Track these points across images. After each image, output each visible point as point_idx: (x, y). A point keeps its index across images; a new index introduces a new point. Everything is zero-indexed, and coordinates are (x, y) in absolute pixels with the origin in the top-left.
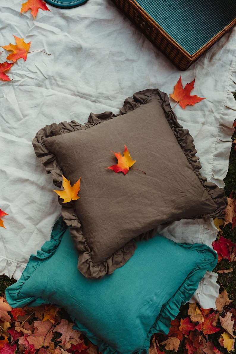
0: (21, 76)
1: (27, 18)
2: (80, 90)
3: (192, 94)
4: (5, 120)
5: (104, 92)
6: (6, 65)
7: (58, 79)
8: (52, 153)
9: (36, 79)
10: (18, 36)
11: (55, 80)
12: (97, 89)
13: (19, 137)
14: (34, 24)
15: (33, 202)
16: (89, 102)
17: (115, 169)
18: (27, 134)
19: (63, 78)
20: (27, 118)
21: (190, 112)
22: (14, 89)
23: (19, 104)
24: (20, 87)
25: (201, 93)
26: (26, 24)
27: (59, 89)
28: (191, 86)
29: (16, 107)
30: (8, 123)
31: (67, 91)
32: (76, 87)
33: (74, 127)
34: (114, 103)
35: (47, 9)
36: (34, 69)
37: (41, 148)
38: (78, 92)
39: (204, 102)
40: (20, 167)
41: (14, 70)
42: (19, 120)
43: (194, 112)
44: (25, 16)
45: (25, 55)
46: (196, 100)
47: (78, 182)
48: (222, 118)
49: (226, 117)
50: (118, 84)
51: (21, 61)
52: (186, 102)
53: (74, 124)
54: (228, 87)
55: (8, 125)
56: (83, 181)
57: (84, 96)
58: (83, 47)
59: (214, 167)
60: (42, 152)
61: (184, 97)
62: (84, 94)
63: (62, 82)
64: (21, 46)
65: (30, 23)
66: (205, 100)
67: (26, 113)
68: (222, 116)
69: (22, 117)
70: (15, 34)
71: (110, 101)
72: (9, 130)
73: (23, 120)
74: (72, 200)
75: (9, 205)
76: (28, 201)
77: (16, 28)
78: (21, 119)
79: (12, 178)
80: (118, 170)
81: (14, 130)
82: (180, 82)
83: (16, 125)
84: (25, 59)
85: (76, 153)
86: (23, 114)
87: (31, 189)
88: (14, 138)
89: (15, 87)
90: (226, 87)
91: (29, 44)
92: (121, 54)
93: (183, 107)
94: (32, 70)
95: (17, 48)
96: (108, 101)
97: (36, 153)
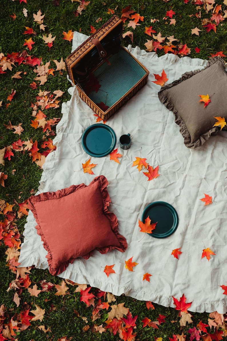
0: (155, 161)
1: (121, 160)
2: (161, 130)
3: (161, 75)
4: (180, 169)
5: (161, 119)
6: (149, 170)
7: (155, 142)
8: (200, 137)
9: (156, 153)
10: (132, 165)
11: (156, 144)
12: (160, 122)
13: (188, 161)
14: (125, 156)
15: (223, 151)
16: (166, 127)
17: (206, 105)
18: (186, 157)
19: (154, 140)
20: (177, 157)
21: (169, 77)
22: (162, 165)
23: (170, 162)
24: (161, 161)
25: (160, 71)
26: (124, 161)
27: (160, 142)
28: (157, 76)
29: (172, 163)
30: (181, 167)
31: (161, 138)
32: (159, 133)
33: (183, 129)
34: (166, 114)
35: (117, 150)
36: (150, 155)
37: (197, 143)
38: (162, 131)
39: (165, 70)
40: (205, 159)
41: (152, 165)
42: (178, 162)
43: (170, 75)
44: (121, 161)
45: (143, 160)
46: (163, 74)
47: (216, 118)
48: (172, 62)
49: (172, 59)
50: (157, 112)
51: (147, 161)
52: (164, 79)
53: (182, 129)
54: (156, 59)
55: (182, 167)
56: (215, 115)
57: (164, 129)
58: (138, 129)
59: (197, 65)
60: (199, 142)
61: (162, 80)
62: (163, 128)
63: (156, 140)
64: (138, 163)
65: (124, 159)
66: (164, 69)
67: (175, 158)
68: (171, 62)
69: (177, 160)
70: (131, 166)
71: (166, 115)
72: (184, 167)
73: (179, 160)
74: (225, 121)
75: (226, 163)
76: (223, 154)
77: (128, 166)
78: (178, 161)
79: (211, 162)
80: (207, 104)
81: (184, 164)
82: (154, 82)
83: (181, 164)
84: (145, 159)
85: (202, 120)
86: (176, 160)
87: (216, 153)
88: (189, 163)
89: (161, 164)
90: (156, 60)
91: (137, 158)
92: (141, 110)
93: (167, 80)
94: (151, 156)
95: (139, 164)
96: (166, 117)
97: (199, 146)
